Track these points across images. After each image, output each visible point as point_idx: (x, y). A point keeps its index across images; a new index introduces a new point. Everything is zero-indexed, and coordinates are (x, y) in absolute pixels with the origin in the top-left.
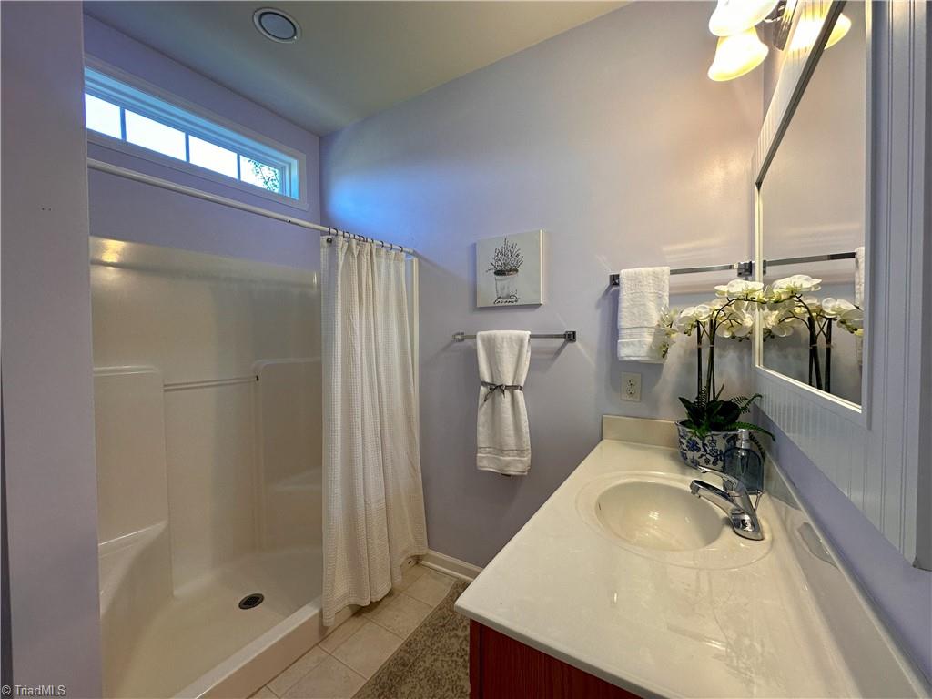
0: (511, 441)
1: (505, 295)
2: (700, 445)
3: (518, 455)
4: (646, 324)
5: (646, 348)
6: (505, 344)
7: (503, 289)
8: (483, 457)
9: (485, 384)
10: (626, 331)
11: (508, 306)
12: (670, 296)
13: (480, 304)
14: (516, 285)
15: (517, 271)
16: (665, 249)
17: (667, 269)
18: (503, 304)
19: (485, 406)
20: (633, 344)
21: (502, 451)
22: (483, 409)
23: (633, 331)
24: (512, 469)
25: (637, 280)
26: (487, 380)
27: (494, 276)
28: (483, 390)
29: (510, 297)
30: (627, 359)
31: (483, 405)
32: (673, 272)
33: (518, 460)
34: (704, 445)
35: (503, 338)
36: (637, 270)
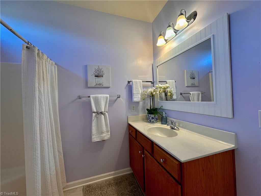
0: (104, 129)
1: (99, 84)
2: (154, 118)
3: (107, 133)
4: (139, 93)
5: (140, 98)
6: (102, 99)
7: (98, 81)
8: (94, 137)
9: (94, 112)
10: (135, 95)
11: (99, 87)
12: (143, 87)
13: (89, 86)
14: (103, 81)
15: (103, 76)
16: (139, 76)
17: (141, 81)
18: (98, 86)
19: (95, 119)
20: (137, 97)
21: (102, 133)
22: (94, 121)
23: (136, 94)
24: (105, 138)
25: (136, 82)
26: (95, 111)
27: (95, 77)
28: (94, 114)
29: (100, 84)
30: (136, 101)
31: (94, 119)
32: (143, 82)
33: (107, 135)
34: (155, 117)
35: (101, 97)
36: (136, 80)
